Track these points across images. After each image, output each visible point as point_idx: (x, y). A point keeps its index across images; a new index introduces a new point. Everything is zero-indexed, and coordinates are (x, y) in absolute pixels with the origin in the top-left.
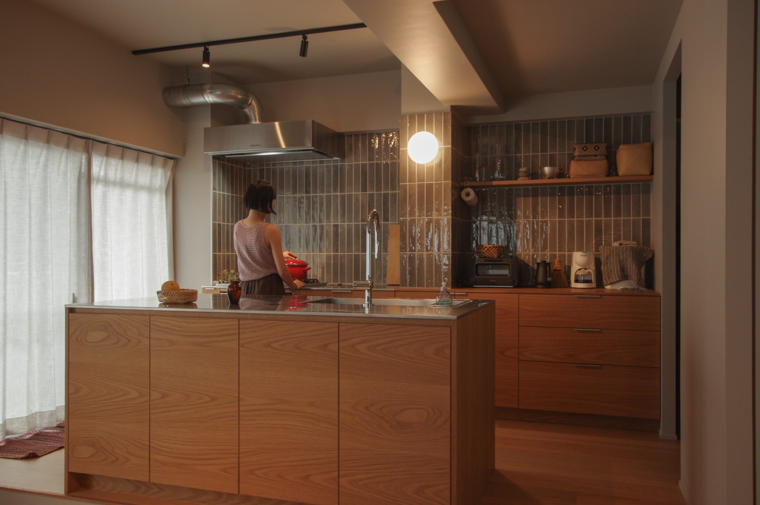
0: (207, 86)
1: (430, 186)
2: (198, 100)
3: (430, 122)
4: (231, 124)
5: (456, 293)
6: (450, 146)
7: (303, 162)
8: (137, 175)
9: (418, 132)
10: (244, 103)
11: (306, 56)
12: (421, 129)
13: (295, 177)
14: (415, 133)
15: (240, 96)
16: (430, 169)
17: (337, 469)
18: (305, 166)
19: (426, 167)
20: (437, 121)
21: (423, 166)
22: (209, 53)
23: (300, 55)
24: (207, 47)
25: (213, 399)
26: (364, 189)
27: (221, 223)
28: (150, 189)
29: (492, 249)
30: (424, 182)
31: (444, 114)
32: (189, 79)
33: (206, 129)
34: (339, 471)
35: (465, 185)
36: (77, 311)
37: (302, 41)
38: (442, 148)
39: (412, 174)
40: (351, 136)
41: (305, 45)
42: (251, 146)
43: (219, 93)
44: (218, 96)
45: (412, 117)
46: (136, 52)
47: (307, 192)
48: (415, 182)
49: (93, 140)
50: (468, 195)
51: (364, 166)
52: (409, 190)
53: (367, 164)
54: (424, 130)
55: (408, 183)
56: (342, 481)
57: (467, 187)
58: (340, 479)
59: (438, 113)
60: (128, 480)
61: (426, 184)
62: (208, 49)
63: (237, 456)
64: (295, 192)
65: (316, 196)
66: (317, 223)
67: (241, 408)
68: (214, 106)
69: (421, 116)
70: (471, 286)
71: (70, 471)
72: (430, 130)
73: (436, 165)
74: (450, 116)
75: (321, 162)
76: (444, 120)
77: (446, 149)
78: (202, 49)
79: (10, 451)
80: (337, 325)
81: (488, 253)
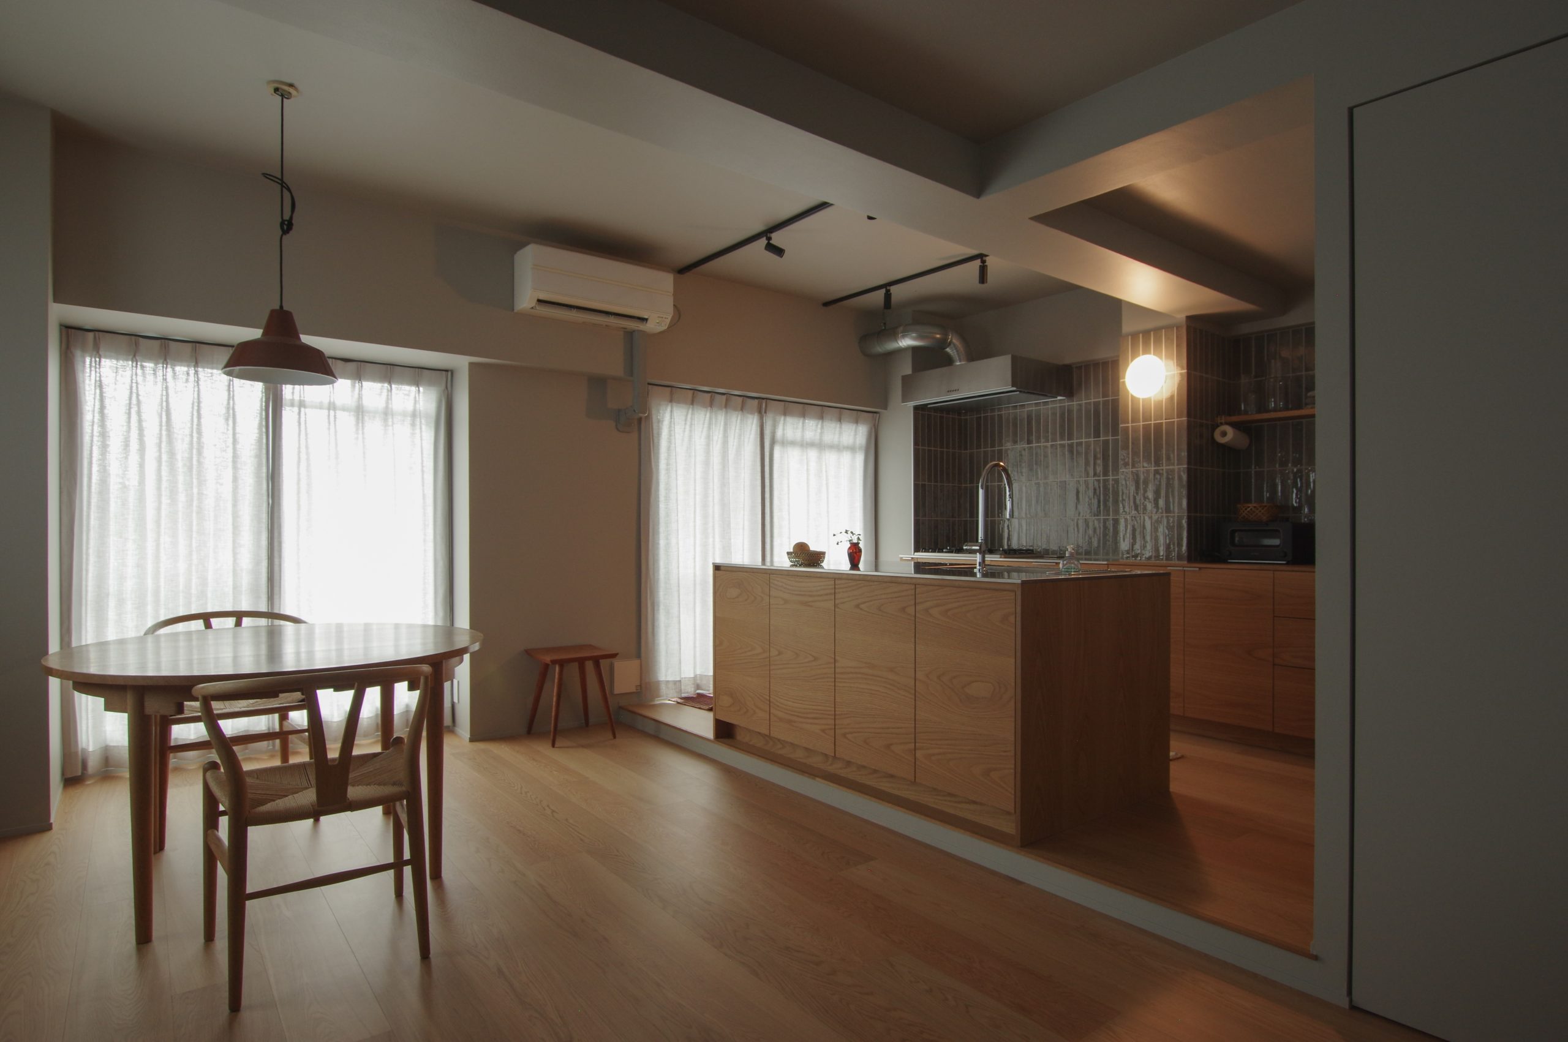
0: (901, 329)
1: (1158, 427)
2: (892, 346)
3: (1158, 342)
4: (932, 369)
5: (1185, 569)
6: (1186, 371)
7: (1024, 405)
8: (821, 433)
9: (1143, 354)
10: (943, 344)
11: (987, 282)
12: (1146, 351)
13: (1015, 425)
14: (1139, 355)
15: (938, 336)
16: (1159, 404)
17: (913, 741)
18: (1026, 409)
19: (1154, 401)
20: (1167, 339)
21: (1150, 399)
22: (891, 294)
23: (980, 283)
24: (888, 288)
25: (816, 659)
26: (1097, 435)
27: (926, 483)
28: (852, 449)
29: (1257, 509)
30: (1151, 421)
31: (1177, 329)
32: (885, 324)
33: (905, 379)
34: (915, 743)
35: (1219, 422)
36: (722, 568)
37: (980, 266)
38: (1174, 375)
39: (1135, 411)
40: (1080, 367)
41: (983, 270)
42: (948, 392)
43: (914, 335)
44: (915, 339)
45: (1135, 336)
46: (827, 304)
47: (1029, 442)
48: (1140, 422)
49: (767, 399)
50: (1224, 434)
51: (1096, 404)
52: (1132, 431)
53: (1100, 401)
54: (1150, 353)
55: (1130, 425)
56: (919, 754)
57: (1222, 424)
58: (917, 751)
59: (1168, 328)
60: (759, 733)
61: (1154, 424)
62: (889, 290)
63: (833, 717)
64: (1015, 442)
65: (1040, 447)
66: (1041, 480)
67: (837, 670)
68: (914, 349)
69: (1146, 333)
70: (1224, 561)
71: (717, 718)
72: (1157, 353)
73: (1166, 399)
74: (1184, 332)
75: (1046, 403)
76: (1177, 337)
77: (1181, 374)
78: (883, 291)
79: (699, 702)
80: (913, 587)
81: (1252, 514)
